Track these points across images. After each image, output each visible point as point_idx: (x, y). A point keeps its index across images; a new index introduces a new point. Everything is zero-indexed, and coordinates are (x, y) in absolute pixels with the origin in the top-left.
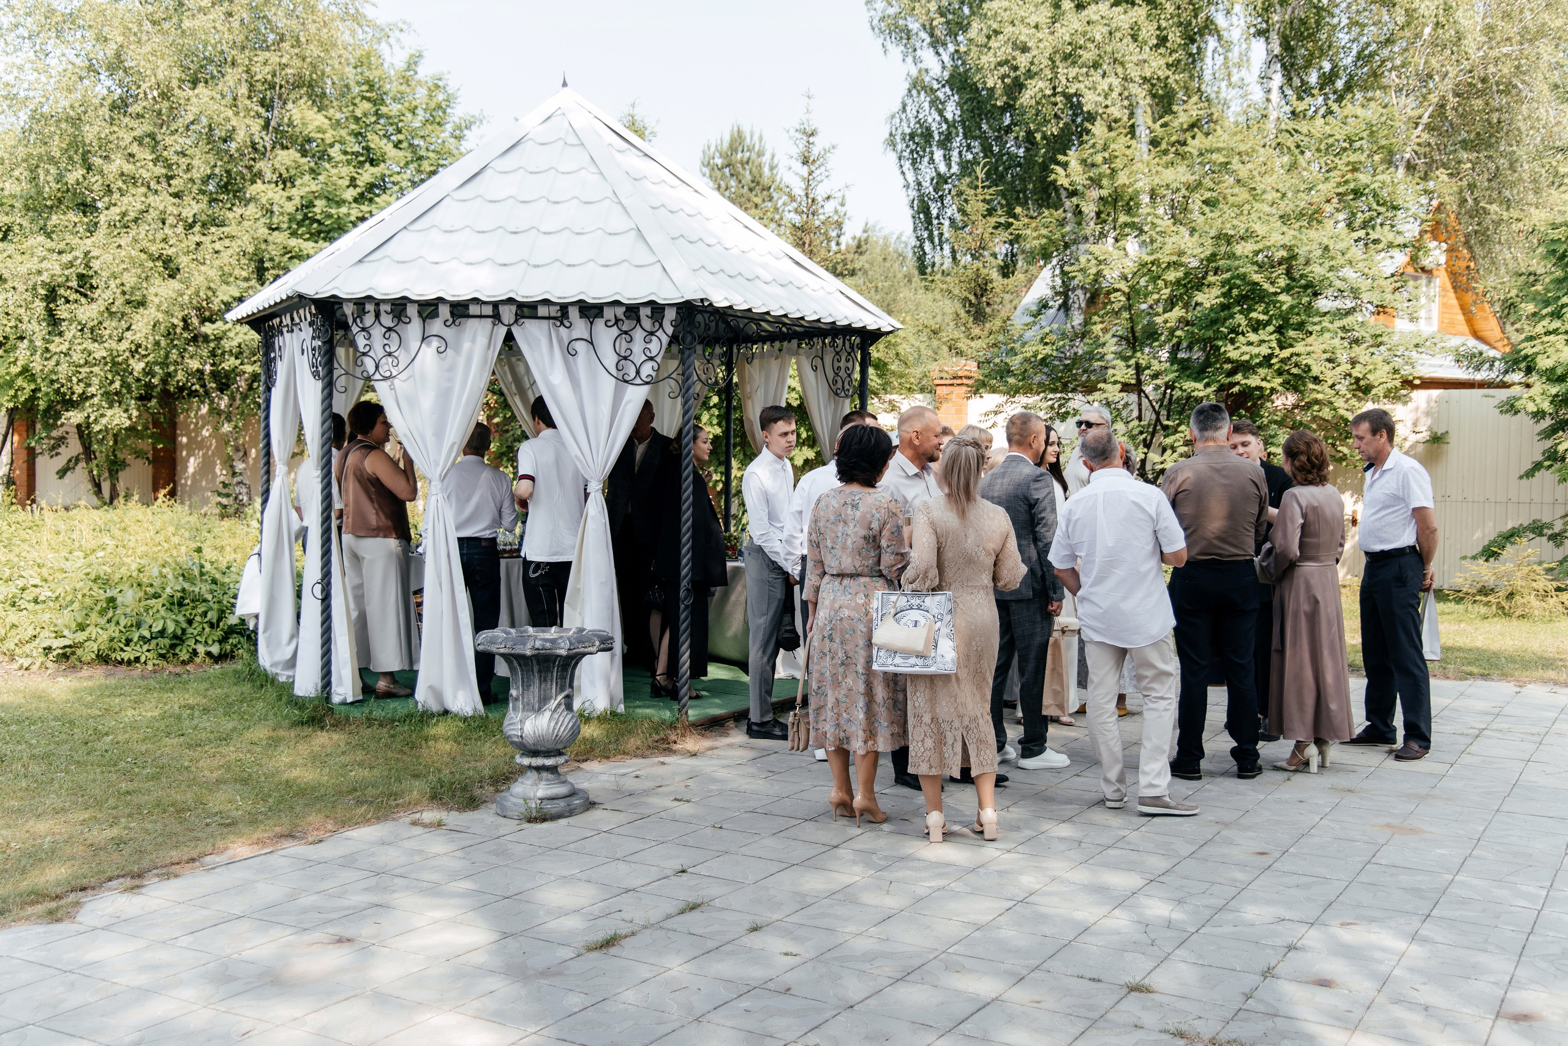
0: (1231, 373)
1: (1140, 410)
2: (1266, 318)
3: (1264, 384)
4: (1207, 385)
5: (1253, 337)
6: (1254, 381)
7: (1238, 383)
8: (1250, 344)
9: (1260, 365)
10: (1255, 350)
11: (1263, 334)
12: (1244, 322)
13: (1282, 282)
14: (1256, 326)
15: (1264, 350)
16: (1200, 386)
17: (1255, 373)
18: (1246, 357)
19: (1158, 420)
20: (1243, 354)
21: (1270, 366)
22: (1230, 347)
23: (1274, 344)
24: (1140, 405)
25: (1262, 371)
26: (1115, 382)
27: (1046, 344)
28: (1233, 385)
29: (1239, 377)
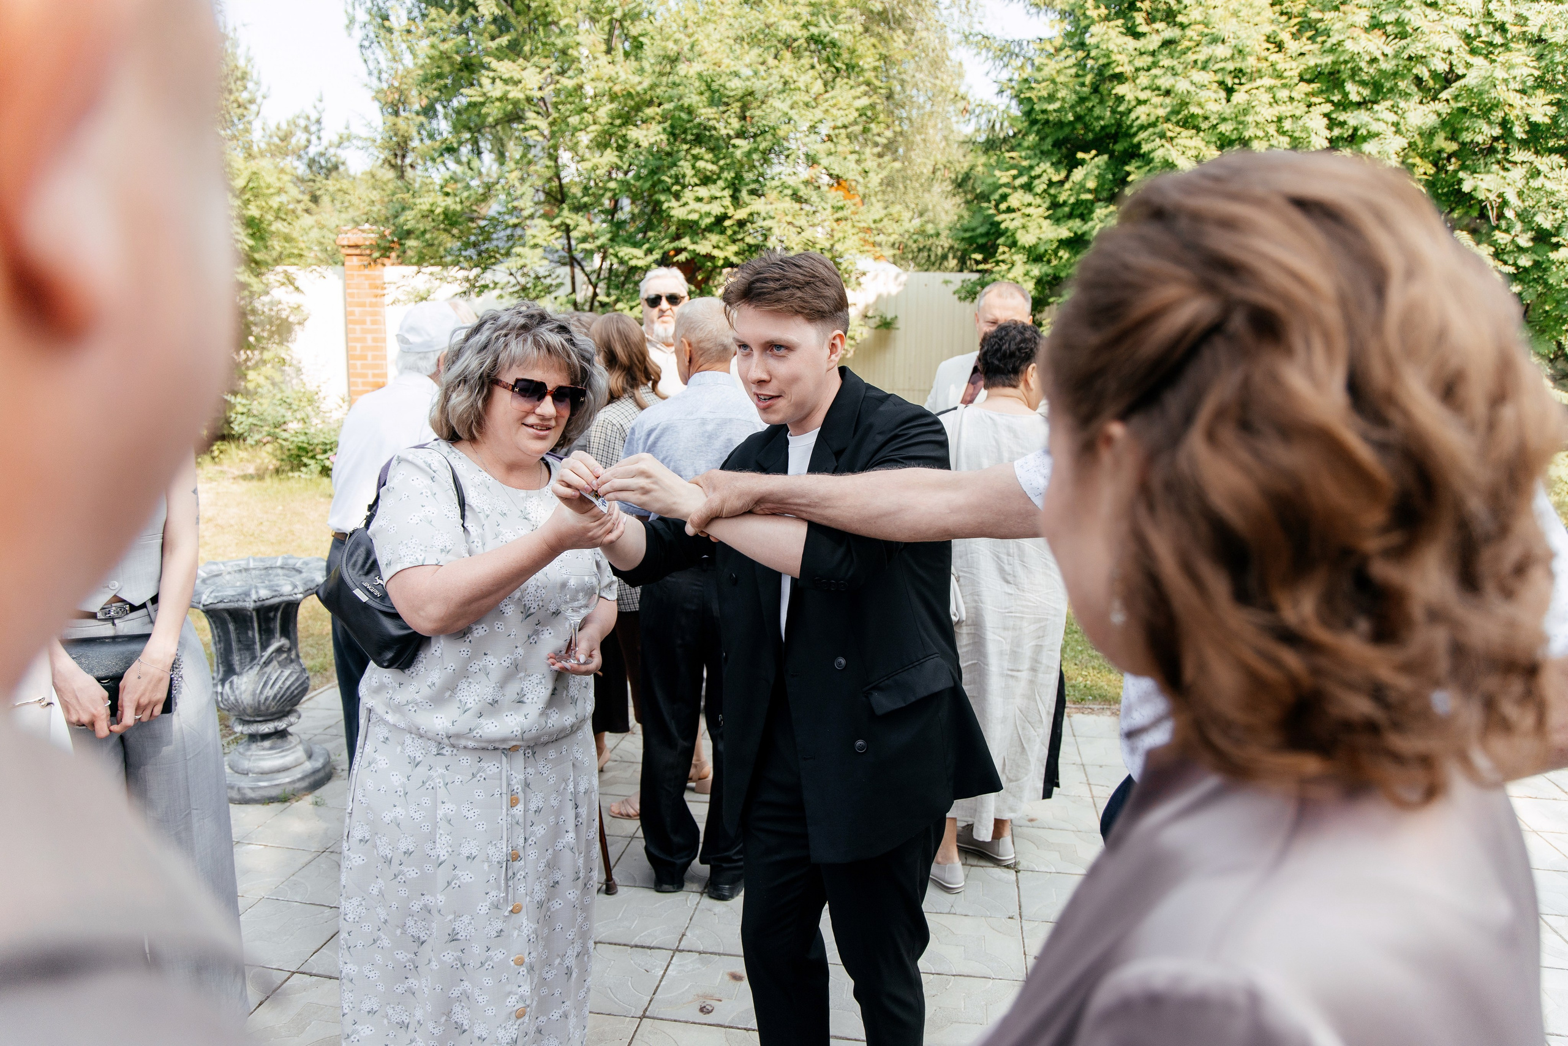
0: (678, 237)
1: (573, 283)
2: (715, 168)
3: (716, 253)
4: (650, 251)
5: (703, 192)
6: (704, 247)
7: (685, 249)
8: (699, 200)
9: (709, 229)
10: (704, 208)
11: (714, 190)
12: (689, 172)
13: (736, 124)
14: (706, 180)
15: (716, 209)
16: (639, 252)
17: (704, 238)
18: (694, 217)
19: (595, 295)
20: (690, 212)
21: (723, 232)
22: (674, 203)
23: (727, 202)
24: (573, 278)
25: (714, 238)
26: (535, 246)
27: (447, 194)
28: (678, 251)
29: (685, 242)
